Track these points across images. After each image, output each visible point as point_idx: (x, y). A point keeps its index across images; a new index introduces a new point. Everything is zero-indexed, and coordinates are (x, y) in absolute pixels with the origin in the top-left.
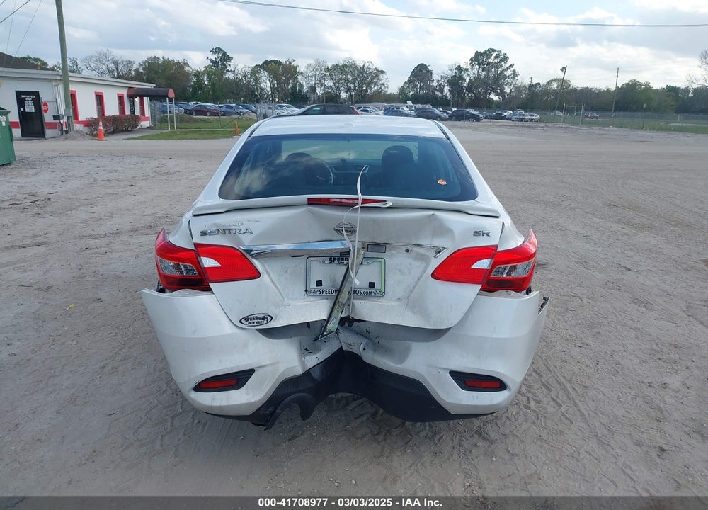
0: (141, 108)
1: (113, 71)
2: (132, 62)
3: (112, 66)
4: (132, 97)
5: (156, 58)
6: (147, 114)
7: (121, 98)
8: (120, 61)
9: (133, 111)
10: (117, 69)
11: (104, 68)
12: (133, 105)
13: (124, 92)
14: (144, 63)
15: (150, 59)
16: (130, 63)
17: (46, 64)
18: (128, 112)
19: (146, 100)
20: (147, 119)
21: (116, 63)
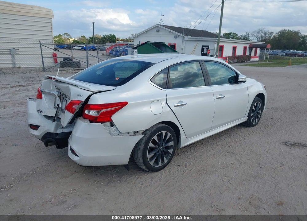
0: (255, 53)
1: (263, 37)
2: (273, 33)
3: (263, 35)
4: (251, 48)
5: (285, 30)
6: (258, 55)
7: (245, 49)
8: (267, 33)
9: (250, 54)
10: (265, 36)
11: (260, 36)
12: (251, 51)
13: (248, 46)
14: (279, 33)
15: (282, 31)
16: (272, 33)
17: (237, 35)
18: (247, 54)
19: (259, 49)
20: (257, 57)
21: (265, 33)
